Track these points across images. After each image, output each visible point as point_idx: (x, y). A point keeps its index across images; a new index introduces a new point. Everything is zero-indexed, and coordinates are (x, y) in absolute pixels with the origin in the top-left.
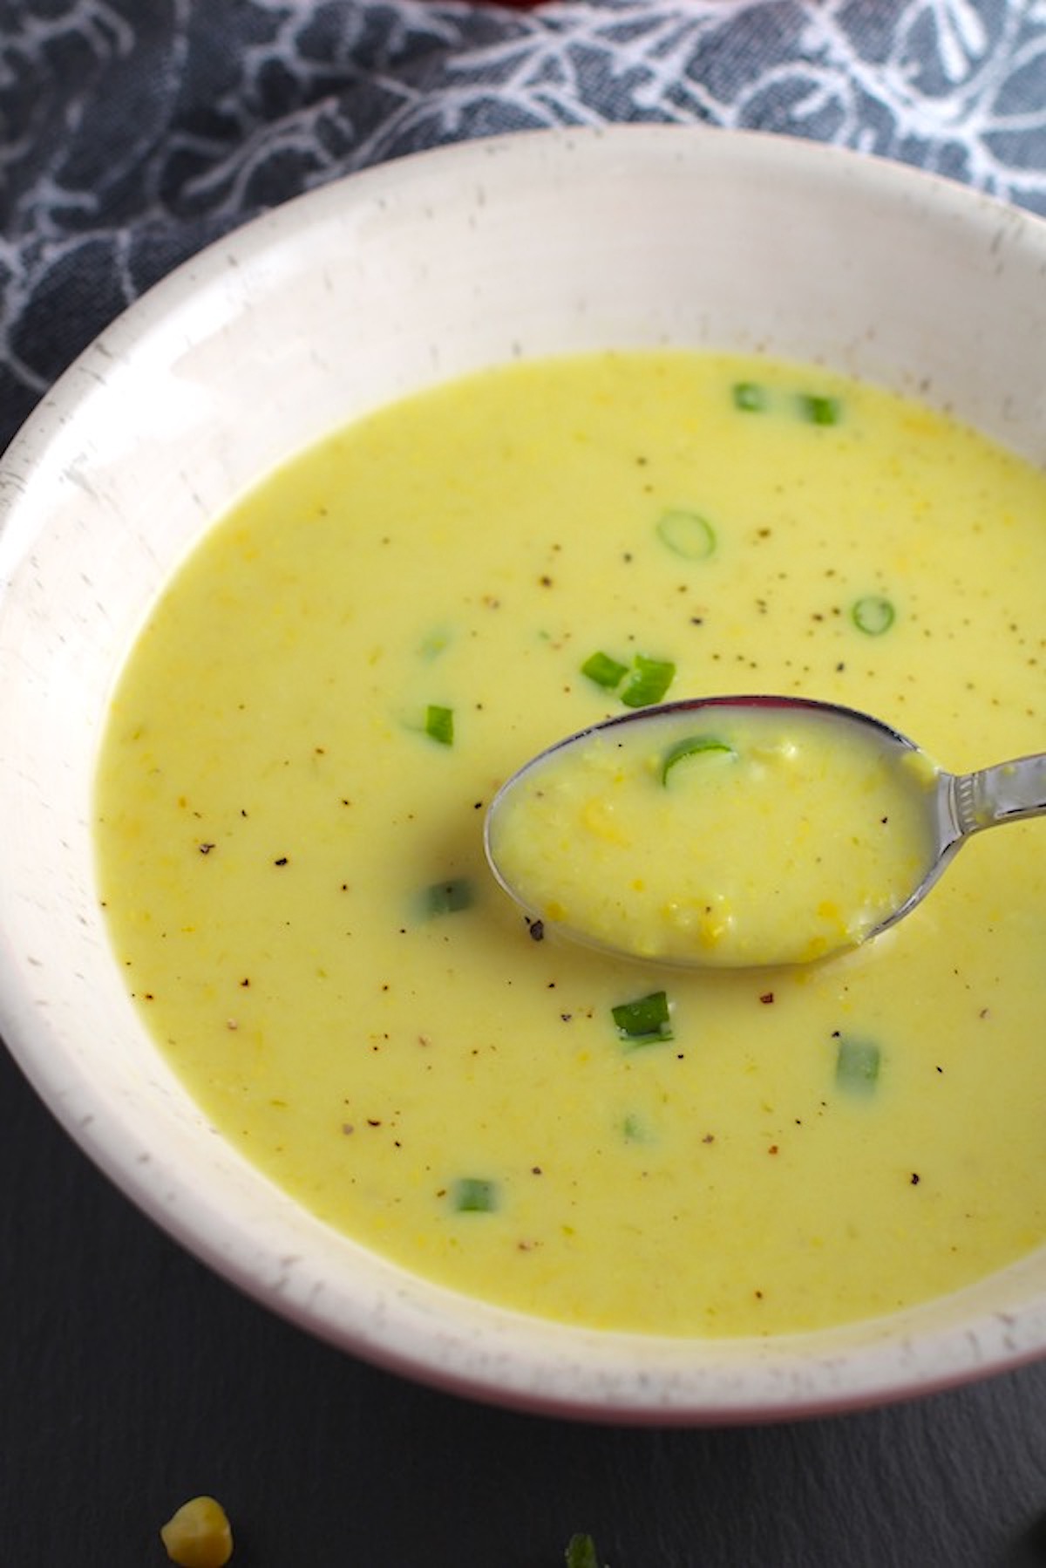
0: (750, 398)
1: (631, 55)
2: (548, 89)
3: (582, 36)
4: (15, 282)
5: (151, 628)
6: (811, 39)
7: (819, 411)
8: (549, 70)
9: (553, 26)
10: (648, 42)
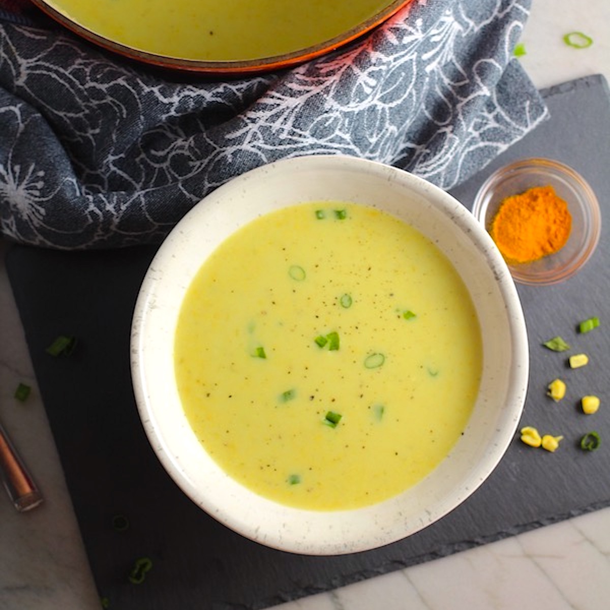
0: (321, 215)
1: (277, 125)
2: (255, 143)
3: (261, 122)
4: (115, 217)
5: (178, 327)
6: (327, 106)
7: (340, 215)
8: (254, 135)
9: (253, 121)
10: (281, 120)
